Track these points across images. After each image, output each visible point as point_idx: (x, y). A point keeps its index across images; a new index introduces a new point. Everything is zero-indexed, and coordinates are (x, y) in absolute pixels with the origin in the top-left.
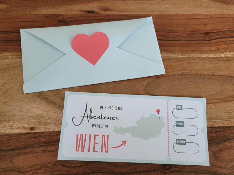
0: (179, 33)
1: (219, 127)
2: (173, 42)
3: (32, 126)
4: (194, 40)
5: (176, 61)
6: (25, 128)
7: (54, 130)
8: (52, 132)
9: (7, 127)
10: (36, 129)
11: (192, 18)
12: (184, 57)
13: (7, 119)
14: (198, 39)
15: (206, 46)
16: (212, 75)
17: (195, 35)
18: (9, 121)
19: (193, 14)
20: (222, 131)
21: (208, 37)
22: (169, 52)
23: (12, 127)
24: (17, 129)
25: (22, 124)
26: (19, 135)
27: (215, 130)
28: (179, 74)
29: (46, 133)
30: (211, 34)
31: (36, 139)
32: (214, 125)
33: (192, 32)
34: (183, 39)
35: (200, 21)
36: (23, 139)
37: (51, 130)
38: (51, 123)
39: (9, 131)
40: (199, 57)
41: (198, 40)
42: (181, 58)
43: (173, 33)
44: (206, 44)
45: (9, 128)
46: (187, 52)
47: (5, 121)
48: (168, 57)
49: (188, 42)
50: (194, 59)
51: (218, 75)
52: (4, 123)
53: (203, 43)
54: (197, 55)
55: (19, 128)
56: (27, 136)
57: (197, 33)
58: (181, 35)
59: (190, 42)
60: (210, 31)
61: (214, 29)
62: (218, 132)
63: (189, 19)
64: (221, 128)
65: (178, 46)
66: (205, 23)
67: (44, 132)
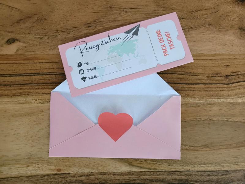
0: (199, 76)
1: (226, 170)
2: (192, 86)
3: (58, 168)
4: (213, 84)
5: (192, 107)
6: (52, 170)
7: (78, 171)
8: (77, 173)
9: (37, 169)
10: (63, 170)
11: (213, 58)
12: (201, 102)
13: (36, 161)
14: (218, 82)
15: (224, 90)
16: (226, 121)
17: (215, 78)
18: (38, 163)
19: (215, 54)
20: (228, 174)
21: (228, 80)
22: (187, 97)
23: (41, 169)
24: (46, 170)
25: (50, 166)
26: (48, 175)
27: (222, 173)
28: (195, 120)
29: (71, 174)
30: (231, 77)
31: (63, 180)
32: (221, 169)
33: (212, 75)
34: (202, 82)
35: (222, 62)
36: (52, 179)
37: (76, 172)
38: (75, 165)
39: (39, 172)
40: (216, 102)
41: (217, 84)
42: (198, 103)
43: (193, 76)
44: (225, 88)
45: (39, 170)
46: (205, 97)
47: (35, 163)
48: (185, 102)
49: (207, 86)
50: (210, 104)
51: (232, 121)
52: (34, 165)
53: (222, 88)
54: (214, 100)
55: (48, 169)
56: (55, 176)
57: (217, 76)
58: (200, 78)
59: (209, 86)
60: (231, 74)
61: (235, 71)
62: (224, 175)
63: (211, 59)
64: (227, 172)
65: (197, 90)
66: (227, 65)
67: (70, 173)
